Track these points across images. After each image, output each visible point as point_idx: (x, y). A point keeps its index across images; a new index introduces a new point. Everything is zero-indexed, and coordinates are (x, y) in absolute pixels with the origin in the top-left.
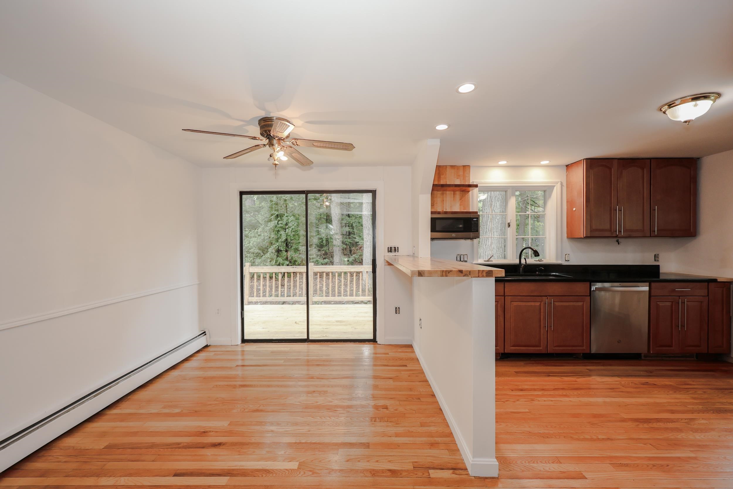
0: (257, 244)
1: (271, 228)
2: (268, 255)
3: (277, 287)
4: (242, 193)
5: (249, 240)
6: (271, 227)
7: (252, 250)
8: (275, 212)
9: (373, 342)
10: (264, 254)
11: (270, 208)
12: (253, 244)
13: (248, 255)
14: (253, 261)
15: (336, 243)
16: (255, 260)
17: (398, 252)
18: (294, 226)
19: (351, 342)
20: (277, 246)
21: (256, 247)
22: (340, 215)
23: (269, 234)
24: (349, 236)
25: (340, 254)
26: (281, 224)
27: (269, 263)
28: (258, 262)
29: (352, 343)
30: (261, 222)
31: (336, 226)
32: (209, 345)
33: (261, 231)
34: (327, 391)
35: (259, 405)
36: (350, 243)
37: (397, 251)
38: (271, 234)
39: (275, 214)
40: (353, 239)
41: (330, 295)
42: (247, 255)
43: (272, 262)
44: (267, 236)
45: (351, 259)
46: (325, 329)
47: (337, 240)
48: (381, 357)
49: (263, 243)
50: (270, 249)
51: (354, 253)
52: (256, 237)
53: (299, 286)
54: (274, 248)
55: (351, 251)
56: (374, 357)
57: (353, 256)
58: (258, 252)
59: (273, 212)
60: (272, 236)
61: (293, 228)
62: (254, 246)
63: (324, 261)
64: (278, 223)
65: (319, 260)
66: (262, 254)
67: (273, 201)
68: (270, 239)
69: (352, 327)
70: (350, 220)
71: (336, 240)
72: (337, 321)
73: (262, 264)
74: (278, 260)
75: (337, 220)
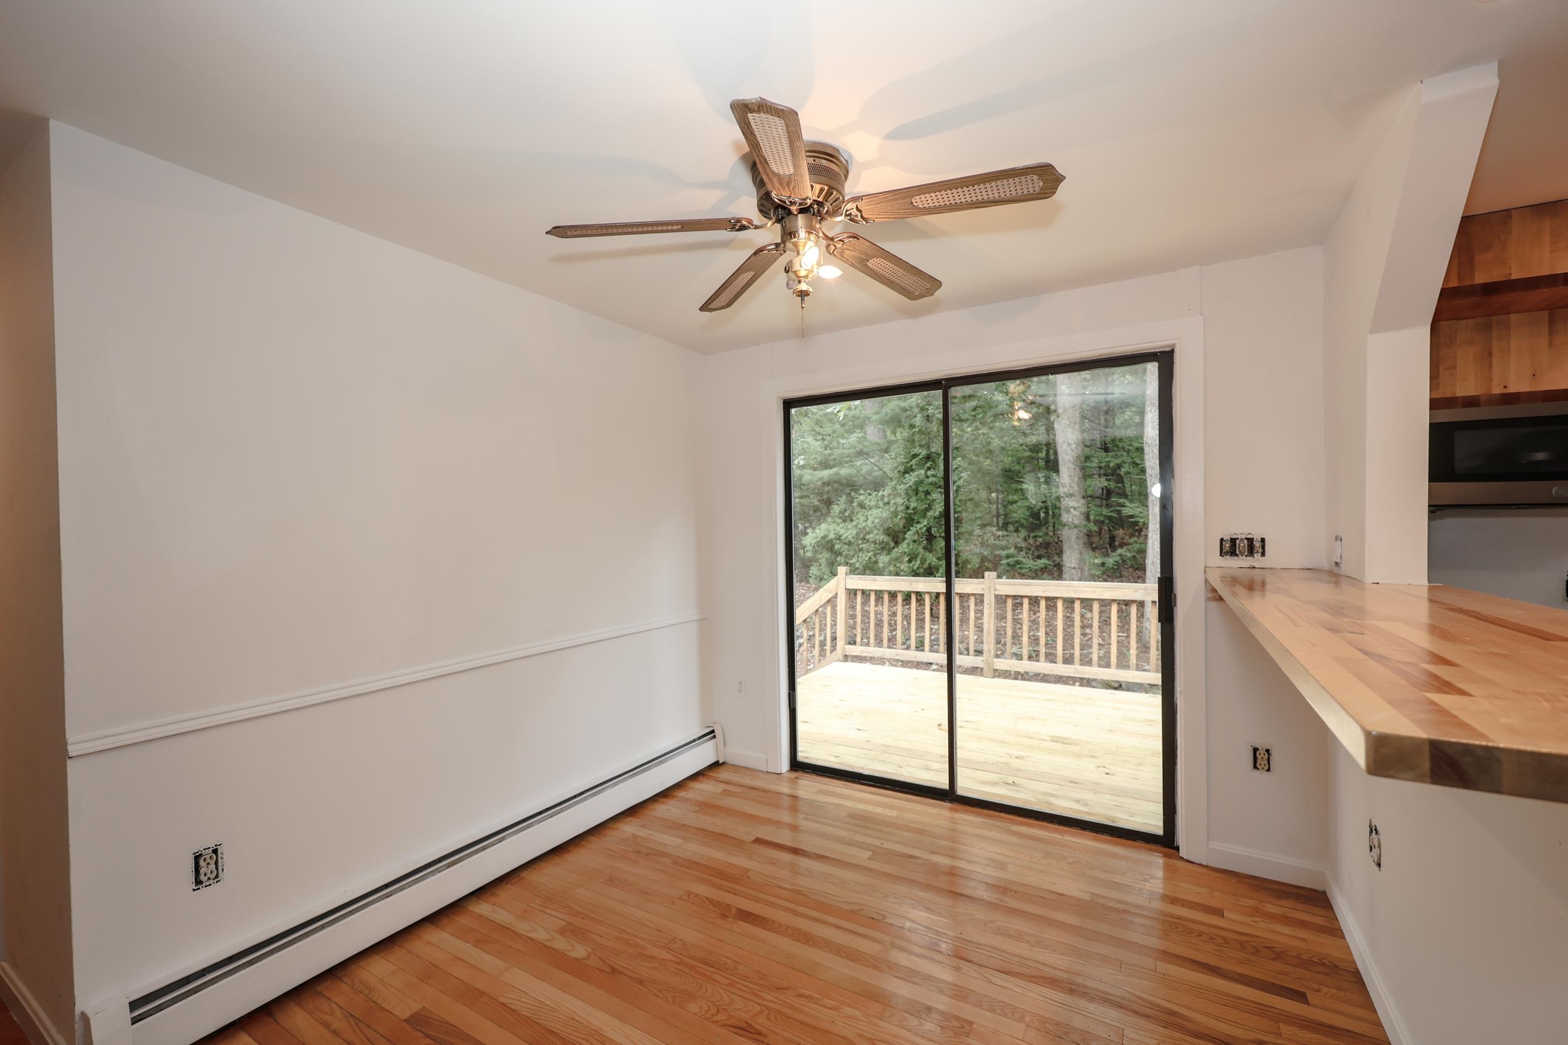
0: (881, 523)
1: (910, 486)
2: (904, 547)
3: (921, 621)
4: (789, 404)
5: (866, 514)
6: (910, 484)
7: (871, 535)
8: (921, 451)
9: (1165, 846)
10: (897, 543)
11: (908, 441)
12: (873, 522)
13: (864, 546)
14: (874, 559)
15: (1068, 518)
16: (877, 556)
17: (1263, 554)
18: (962, 480)
19: (1083, 829)
20: (924, 526)
21: (879, 530)
22: (1080, 448)
23: (905, 500)
24: (1106, 500)
25: (1082, 546)
26: (934, 476)
27: (906, 565)
28: (884, 563)
29: (1087, 833)
30: (890, 473)
31: (1071, 476)
32: (724, 763)
33: (889, 495)
34: (972, 1023)
35: (758, 1008)
36: (1110, 518)
37: (1260, 550)
38: (911, 500)
39: (919, 454)
40: (1119, 508)
41: (1042, 657)
42: (861, 546)
43: (912, 564)
44: (903, 503)
45: (1110, 561)
46: (1017, 760)
47: (1072, 510)
48: (1193, 921)
49: (894, 519)
50: (909, 533)
51: (1121, 546)
52: (880, 508)
53: (975, 622)
54: (917, 532)
55: (1112, 539)
56: (1164, 914)
57: (1119, 551)
58: (883, 539)
59: (917, 450)
60: (913, 505)
61: (961, 485)
62: (875, 527)
63: (1036, 563)
64: (926, 474)
65: (1024, 560)
66: (892, 544)
67: (915, 428)
68: (909, 511)
69: (1099, 767)
70: (1109, 459)
71: (1068, 512)
72: (1055, 737)
73: (892, 566)
74: (926, 559)
75: (1071, 459)
